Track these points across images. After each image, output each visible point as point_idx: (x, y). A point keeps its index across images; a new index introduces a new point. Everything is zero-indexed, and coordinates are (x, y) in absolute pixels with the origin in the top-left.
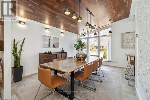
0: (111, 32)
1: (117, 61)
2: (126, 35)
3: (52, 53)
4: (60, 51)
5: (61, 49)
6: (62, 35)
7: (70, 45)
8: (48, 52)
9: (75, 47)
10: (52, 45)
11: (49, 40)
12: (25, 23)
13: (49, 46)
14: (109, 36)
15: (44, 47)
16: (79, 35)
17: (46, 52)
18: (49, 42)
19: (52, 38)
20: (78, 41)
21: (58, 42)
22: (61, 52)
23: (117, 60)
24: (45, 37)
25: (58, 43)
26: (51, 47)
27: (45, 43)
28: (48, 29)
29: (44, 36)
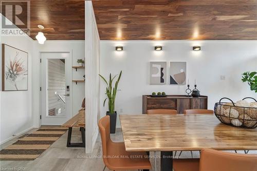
3: (167, 96)
4: (189, 91)
5: (192, 88)
6: (197, 53)
8: (159, 93)
10: (167, 80)
11: (162, 69)
12: (122, 48)
13: (162, 81)
15: (151, 84)
17: (154, 93)
18: (162, 74)
19: (169, 65)
21: (182, 71)
22: (190, 94)
24: (154, 66)
25: (184, 74)
26: (165, 84)
27: (153, 76)
28: (160, 49)
29: (152, 63)
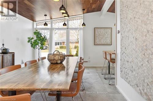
0: (85, 25)
1: (90, 60)
2: (99, 30)
7: (18, 39)
9: (29, 42)
14: (80, 29)
16: (35, 23)
20: (35, 33)
23: (89, 58)
